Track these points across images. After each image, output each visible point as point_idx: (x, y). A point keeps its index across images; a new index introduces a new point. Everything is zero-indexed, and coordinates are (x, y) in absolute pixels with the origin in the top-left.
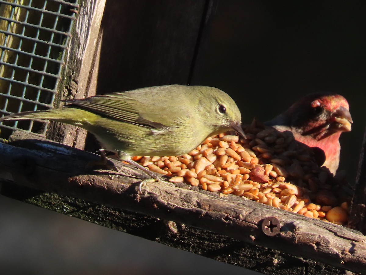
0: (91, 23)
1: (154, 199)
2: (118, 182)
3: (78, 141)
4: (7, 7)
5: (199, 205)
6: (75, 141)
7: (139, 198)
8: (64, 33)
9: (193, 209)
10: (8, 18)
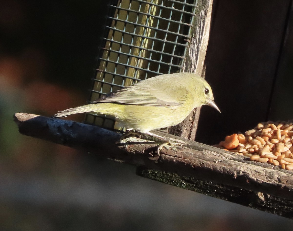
0: (200, 49)
1: (246, 176)
2: (220, 165)
3: (192, 134)
4: (138, 38)
5: (279, 180)
6: (190, 135)
7: (236, 176)
8: (180, 57)
9: (275, 184)
10: (139, 46)
